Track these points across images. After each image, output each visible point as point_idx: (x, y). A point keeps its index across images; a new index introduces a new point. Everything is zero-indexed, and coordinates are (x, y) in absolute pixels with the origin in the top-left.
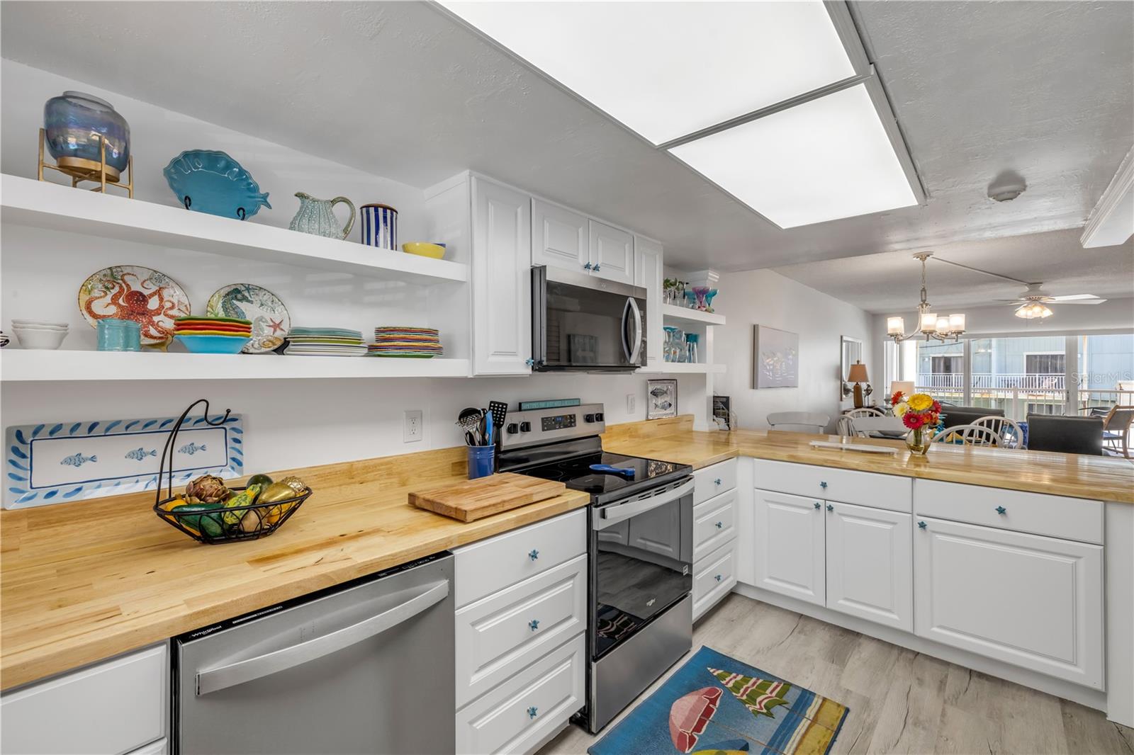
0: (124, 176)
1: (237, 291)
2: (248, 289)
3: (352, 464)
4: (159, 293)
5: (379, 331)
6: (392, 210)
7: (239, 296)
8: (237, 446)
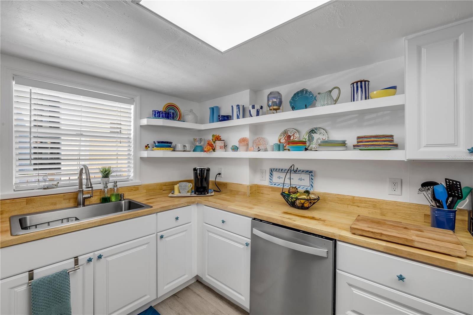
0: (281, 108)
1: (313, 130)
2: (316, 129)
3: (354, 197)
4: (294, 135)
5: (358, 138)
6: (368, 81)
7: (314, 132)
8: (312, 181)
